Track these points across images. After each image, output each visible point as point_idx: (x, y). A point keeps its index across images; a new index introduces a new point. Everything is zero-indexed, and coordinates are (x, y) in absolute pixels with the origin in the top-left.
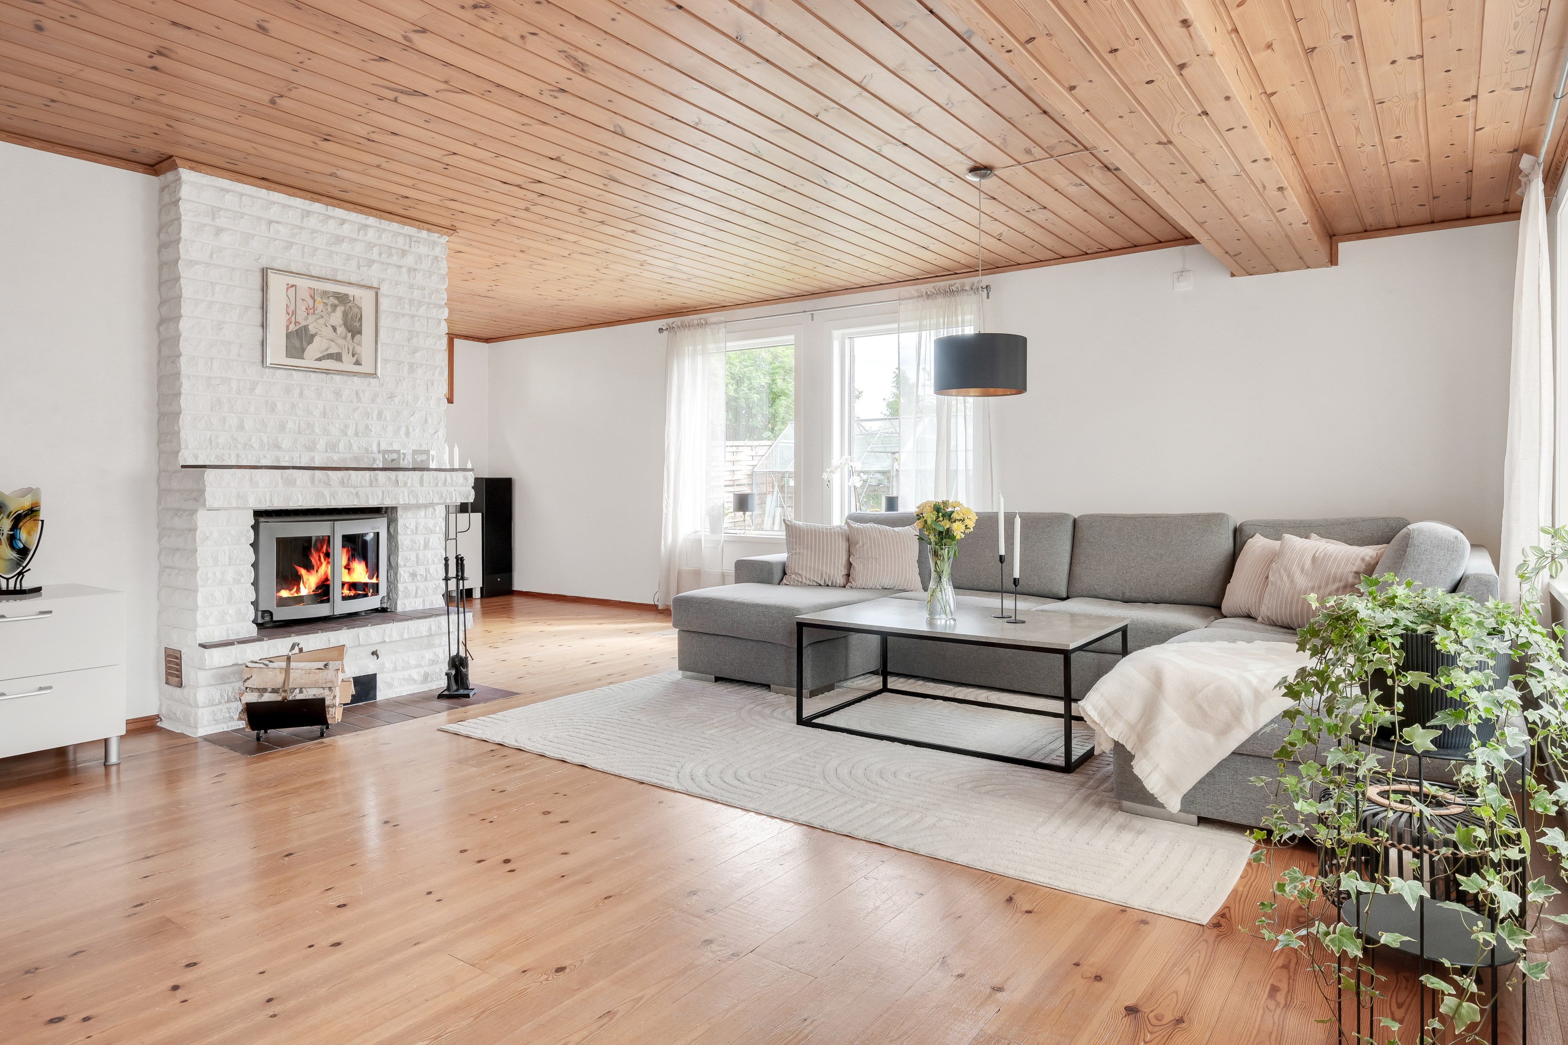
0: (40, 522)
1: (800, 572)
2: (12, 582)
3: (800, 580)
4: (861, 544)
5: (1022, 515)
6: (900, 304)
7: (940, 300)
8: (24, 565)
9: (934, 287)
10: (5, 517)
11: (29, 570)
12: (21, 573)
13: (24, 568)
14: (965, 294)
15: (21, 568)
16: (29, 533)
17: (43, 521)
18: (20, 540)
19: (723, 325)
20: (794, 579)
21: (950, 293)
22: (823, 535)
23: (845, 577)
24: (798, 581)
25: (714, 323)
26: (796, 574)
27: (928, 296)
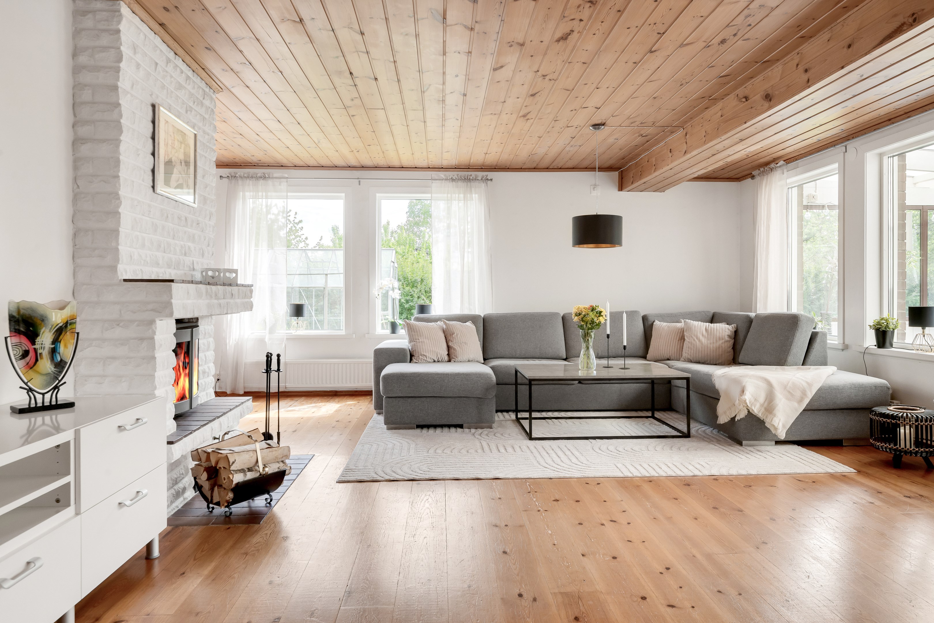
0: (76, 335)
1: (425, 354)
2: (48, 396)
3: (426, 359)
4: (455, 334)
5: (626, 312)
6: (432, 183)
7: (460, 183)
8: (60, 379)
9: (458, 175)
10: (48, 330)
11: (65, 383)
12: (56, 387)
13: (60, 381)
14: (477, 181)
15: (57, 381)
16: (66, 346)
17: (78, 334)
18: (59, 353)
19: (285, 180)
20: (422, 358)
21: (467, 180)
22: (431, 329)
23: (447, 356)
24: (424, 360)
25: (276, 178)
26: (421, 355)
27: (453, 180)
